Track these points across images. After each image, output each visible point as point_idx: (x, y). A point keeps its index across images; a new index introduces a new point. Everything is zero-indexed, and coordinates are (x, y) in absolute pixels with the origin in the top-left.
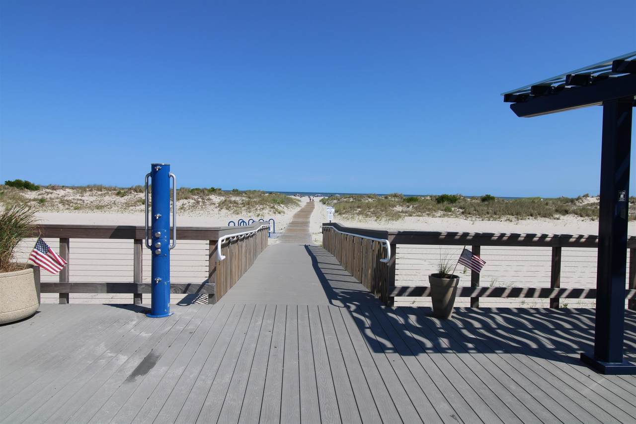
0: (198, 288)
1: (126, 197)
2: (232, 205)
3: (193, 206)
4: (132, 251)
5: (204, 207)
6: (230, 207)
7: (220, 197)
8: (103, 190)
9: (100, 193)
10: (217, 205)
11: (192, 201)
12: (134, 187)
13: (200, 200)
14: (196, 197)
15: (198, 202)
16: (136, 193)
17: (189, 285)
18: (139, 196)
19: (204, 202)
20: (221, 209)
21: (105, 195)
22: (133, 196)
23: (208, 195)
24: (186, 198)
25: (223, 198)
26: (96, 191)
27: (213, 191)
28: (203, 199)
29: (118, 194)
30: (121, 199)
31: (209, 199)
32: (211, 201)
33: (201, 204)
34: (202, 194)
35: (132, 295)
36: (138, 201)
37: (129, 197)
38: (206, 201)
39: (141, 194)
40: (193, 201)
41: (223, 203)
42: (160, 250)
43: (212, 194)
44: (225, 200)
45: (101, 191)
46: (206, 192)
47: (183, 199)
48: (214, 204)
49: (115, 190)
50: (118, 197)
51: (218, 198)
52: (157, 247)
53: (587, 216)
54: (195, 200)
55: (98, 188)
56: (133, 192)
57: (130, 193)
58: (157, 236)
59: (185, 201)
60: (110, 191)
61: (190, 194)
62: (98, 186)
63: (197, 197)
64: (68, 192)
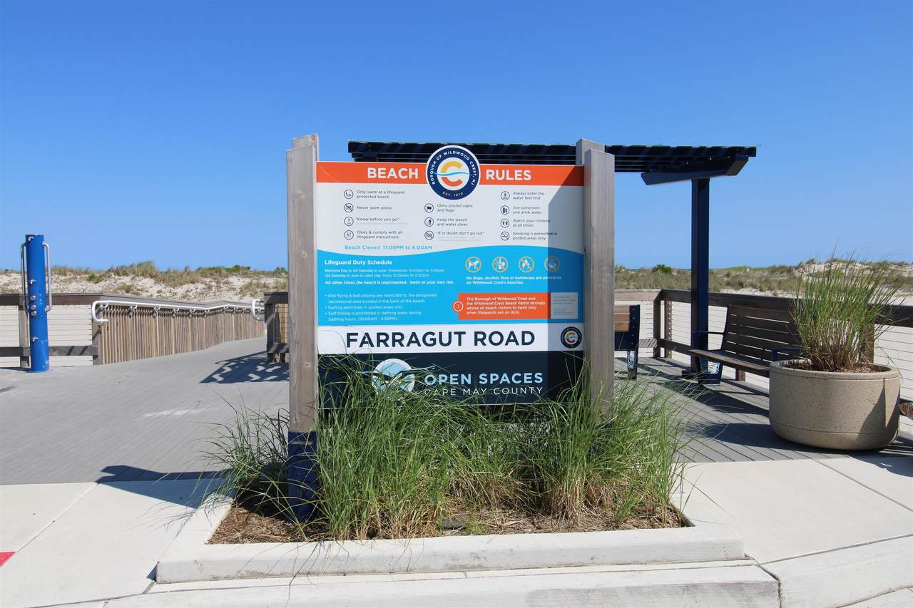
0: (81, 350)
1: (102, 283)
2: (259, 290)
3: (202, 294)
4: (17, 317)
5: (217, 293)
6: (256, 293)
7: (244, 280)
8: (67, 273)
9: (63, 278)
10: (238, 291)
11: (201, 286)
12: (115, 268)
13: (214, 284)
14: (207, 280)
15: (210, 287)
16: (117, 277)
17: (73, 347)
18: (121, 281)
19: (218, 287)
20: (243, 296)
21: (70, 281)
22: (113, 281)
23: (227, 277)
24: (193, 282)
25: (247, 280)
26: (57, 276)
27: (236, 270)
28: (218, 283)
29: (91, 278)
30: (94, 286)
31: (227, 283)
32: (229, 286)
33: (214, 289)
34: (216, 276)
35: (18, 359)
36: (120, 288)
37: (108, 282)
38: (222, 285)
39: (125, 277)
40: (203, 286)
41: (246, 288)
42: (35, 312)
43: (233, 275)
44: (251, 284)
45: (65, 275)
46: (224, 272)
47: (188, 283)
48: (234, 289)
49: (86, 273)
50: (92, 283)
51: (242, 280)
52: (32, 309)
53: (769, 289)
54: (206, 284)
55: (60, 271)
56: (113, 276)
57: (109, 277)
58: (32, 299)
59: (191, 286)
60: (80, 275)
61: (199, 277)
62: (60, 268)
63: (210, 279)
64: (15, 279)
